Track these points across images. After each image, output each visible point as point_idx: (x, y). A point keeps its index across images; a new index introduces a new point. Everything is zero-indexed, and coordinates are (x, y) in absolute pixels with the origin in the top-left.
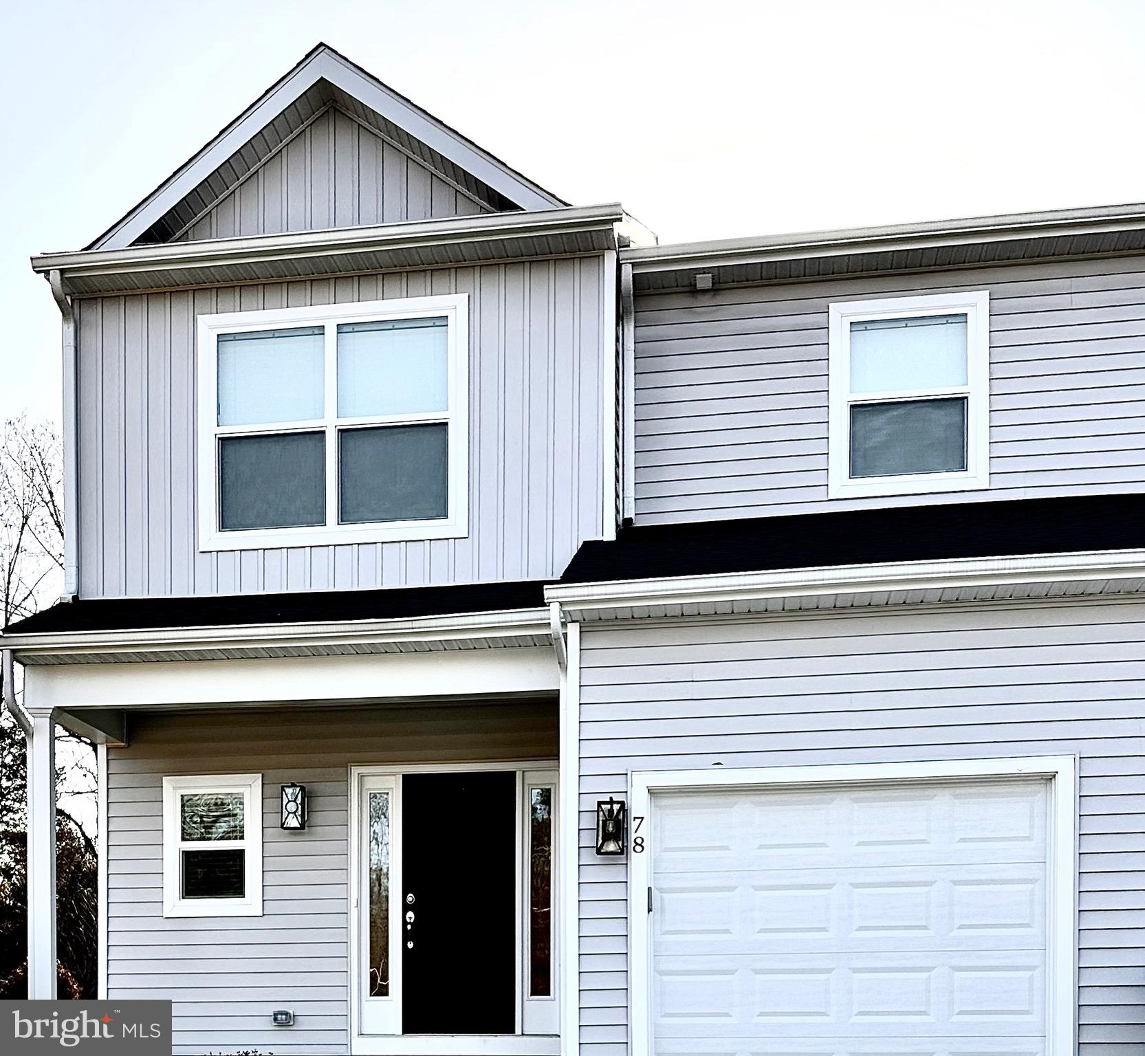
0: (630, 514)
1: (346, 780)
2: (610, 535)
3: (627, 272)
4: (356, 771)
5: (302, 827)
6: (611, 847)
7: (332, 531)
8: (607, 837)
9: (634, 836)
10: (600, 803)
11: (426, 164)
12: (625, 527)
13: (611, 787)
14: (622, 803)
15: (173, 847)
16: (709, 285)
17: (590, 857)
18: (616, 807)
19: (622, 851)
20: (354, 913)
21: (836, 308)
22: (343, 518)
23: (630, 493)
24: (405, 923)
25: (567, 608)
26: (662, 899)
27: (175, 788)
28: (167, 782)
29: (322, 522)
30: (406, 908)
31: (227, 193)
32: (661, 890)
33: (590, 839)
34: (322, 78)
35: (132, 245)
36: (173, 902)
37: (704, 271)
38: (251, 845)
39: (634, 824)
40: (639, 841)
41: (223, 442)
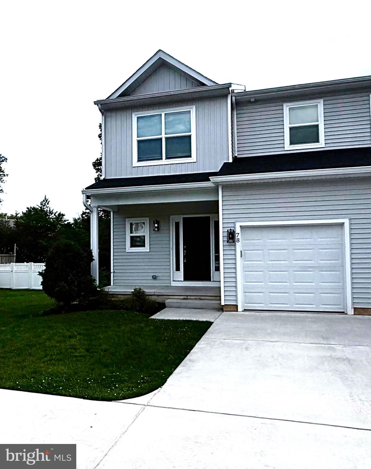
0: (236, 155)
1: (169, 219)
2: (231, 161)
4: (172, 216)
5: (159, 230)
6: (231, 241)
8: (230, 238)
9: (237, 238)
10: (228, 230)
11: (185, 76)
12: (235, 159)
13: (230, 226)
14: (233, 230)
15: (128, 235)
16: (254, 101)
19: (234, 242)
20: (171, 251)
21: (285, 105)
22: (167, 158)
23: (236, 150)
25: (218, 182)
26: (244, 253)
27: (129, 221)
28: (127, 220)
29: (161, 159)
30: (184, 249)
31: (139, 85)
32: (244, 251)
34: (160, 57)
35: (117, 97)
36: (129, 249)
37: (252, 97)
38: (147, 234)
39: (237, 235)
40: (238, 239)
41: (138, 141)
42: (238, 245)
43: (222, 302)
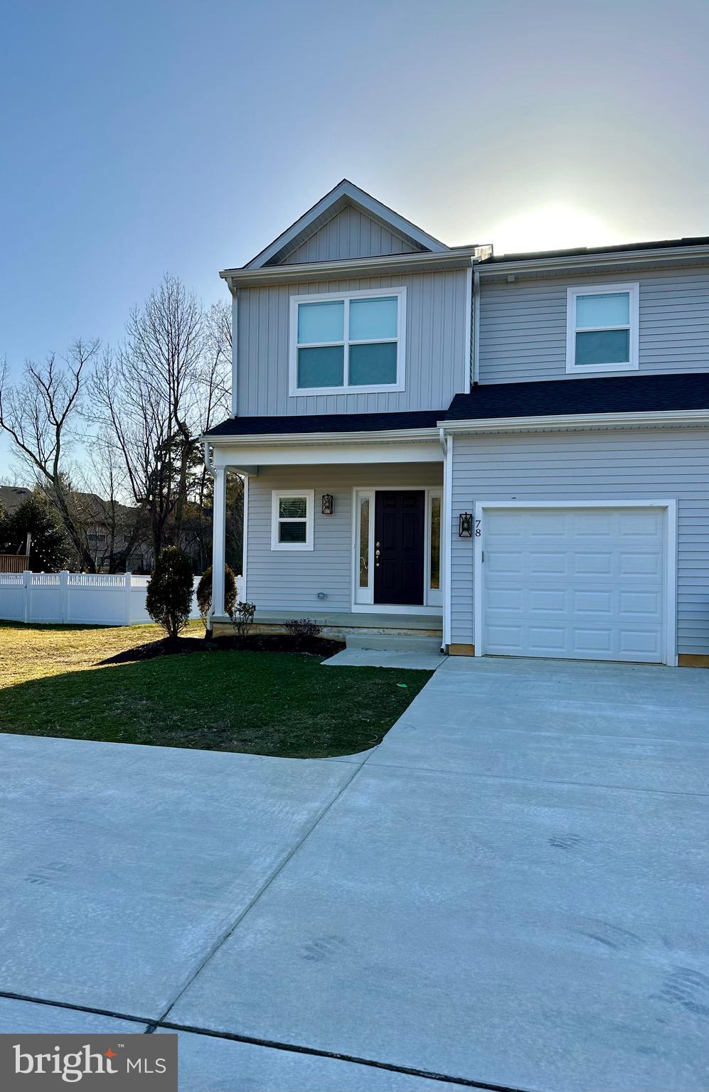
0: (477, 380)
1: (351, 493)
2: (467, 391)
3: (477, 275)
4: (355, 489)
5: (331, 513)
6: (466, 533)
7: (346, 389)
8: (464, 529)
9: (476, 529)
10: (461, 515)
11: (389, 230)
12: (475, 387)
13: (465, 508)
14: (471, 515)
15: (276, 520)
16: (513, 280)
17: (456, 537)
18: (468, 516)
19: (471, 536)
20: (353, 550)
21: (569, 290)
22: (350, 383)
23: (477, 371)
24: (375, 555)
25: (447, 430)
26: (489, 557)
27: (277, 495)
28: (274, 492)
29: (342, 384)
30: (376, 548)
31: (303, 243)
32: (488, 552)
33: (456, 530)
34: (345, 194)
35: (262, 267)
36: (276, 544)
37: (511, 274)
38: (309, 520)
39: (476, 523)
40: (478, 531)
41: (300, 350)
42: (478, 542)
43: (447, 640)
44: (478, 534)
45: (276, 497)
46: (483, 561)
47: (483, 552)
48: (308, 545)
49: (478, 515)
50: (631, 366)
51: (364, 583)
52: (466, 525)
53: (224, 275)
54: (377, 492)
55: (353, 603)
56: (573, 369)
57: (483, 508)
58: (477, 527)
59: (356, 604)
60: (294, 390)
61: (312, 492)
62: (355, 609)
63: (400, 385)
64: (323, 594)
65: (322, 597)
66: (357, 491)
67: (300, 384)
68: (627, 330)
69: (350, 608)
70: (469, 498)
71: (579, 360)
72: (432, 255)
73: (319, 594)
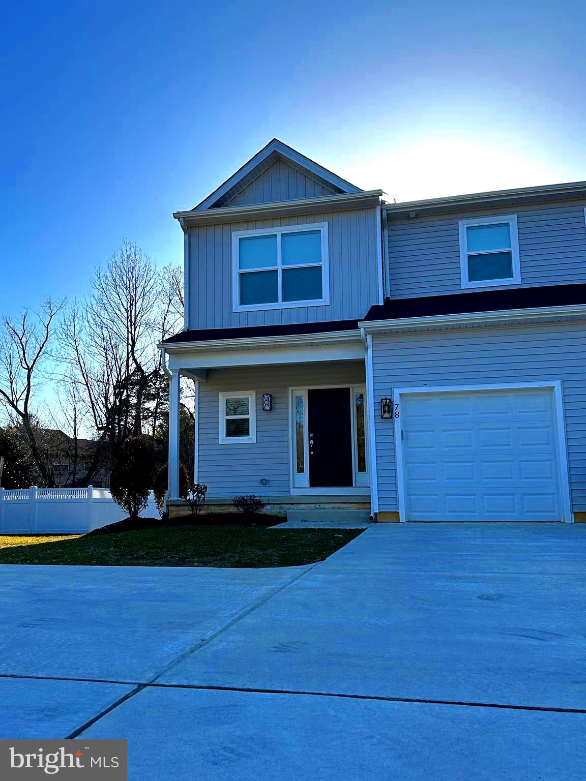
0: (389, 296)
1: (287, 392)
2: (381, 303)
3: (385, 212)
4: (290, 389)
5: (271, 409)
7: (280, 304)
8: (385, 412)
9: (395, 411)
10: (382, 399)
11: (312, 178)
13: (385, 394)
14: (390, 400)
15: (223, 418)
16: (415, 216)
17: (379, 419)
18: (388, 401)
19: (391, 417)
20: (291, 441)
21: (460, 222)
24: (310, 445)
25: (367, 330)
26: (407, 435)
27: (224, 396)
28: (221, 394)
29: (276, 300)
30: (310, 439)
31: (242, 190)
32: (406, 432)
34: (275, 150)
35: (209, 208)
36: (223, 438)
37: (412, 211)
38: (252, 417)
39: (395, 407)
40: (397, 413)
41: (241, 274)
42: (398, 423)
43: (375, 508)
44: (397, 416)
45: (222, 398)
46: (402, 439)
47: (402, 431)
48: (252, 437)
49: (396, 399)
50: (515, 281)
51: (301, 470)
52: (387, 408)
53: (177, 216)
54: (309, 391)
55: (292, 486)
56: (467, 285)
57: (400, 394)
58: (397, 410)
59: (294, 488)
60: (237, 307)
61: (253, 393)
62: (294, 492)
63: (325, 300)
64: (266, 480)
65: (264, 482)
66: (292, 391)
67: (242, 302)
68: (509, 253)
69: (289, 492)
70: (388, 386)
71: (471, 278)
72: (347, 196)
73: (262, 480)
